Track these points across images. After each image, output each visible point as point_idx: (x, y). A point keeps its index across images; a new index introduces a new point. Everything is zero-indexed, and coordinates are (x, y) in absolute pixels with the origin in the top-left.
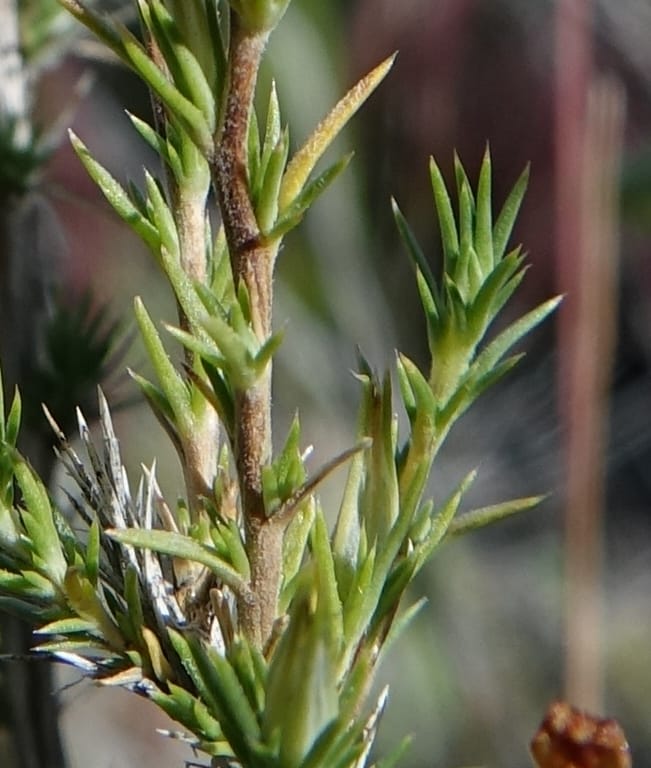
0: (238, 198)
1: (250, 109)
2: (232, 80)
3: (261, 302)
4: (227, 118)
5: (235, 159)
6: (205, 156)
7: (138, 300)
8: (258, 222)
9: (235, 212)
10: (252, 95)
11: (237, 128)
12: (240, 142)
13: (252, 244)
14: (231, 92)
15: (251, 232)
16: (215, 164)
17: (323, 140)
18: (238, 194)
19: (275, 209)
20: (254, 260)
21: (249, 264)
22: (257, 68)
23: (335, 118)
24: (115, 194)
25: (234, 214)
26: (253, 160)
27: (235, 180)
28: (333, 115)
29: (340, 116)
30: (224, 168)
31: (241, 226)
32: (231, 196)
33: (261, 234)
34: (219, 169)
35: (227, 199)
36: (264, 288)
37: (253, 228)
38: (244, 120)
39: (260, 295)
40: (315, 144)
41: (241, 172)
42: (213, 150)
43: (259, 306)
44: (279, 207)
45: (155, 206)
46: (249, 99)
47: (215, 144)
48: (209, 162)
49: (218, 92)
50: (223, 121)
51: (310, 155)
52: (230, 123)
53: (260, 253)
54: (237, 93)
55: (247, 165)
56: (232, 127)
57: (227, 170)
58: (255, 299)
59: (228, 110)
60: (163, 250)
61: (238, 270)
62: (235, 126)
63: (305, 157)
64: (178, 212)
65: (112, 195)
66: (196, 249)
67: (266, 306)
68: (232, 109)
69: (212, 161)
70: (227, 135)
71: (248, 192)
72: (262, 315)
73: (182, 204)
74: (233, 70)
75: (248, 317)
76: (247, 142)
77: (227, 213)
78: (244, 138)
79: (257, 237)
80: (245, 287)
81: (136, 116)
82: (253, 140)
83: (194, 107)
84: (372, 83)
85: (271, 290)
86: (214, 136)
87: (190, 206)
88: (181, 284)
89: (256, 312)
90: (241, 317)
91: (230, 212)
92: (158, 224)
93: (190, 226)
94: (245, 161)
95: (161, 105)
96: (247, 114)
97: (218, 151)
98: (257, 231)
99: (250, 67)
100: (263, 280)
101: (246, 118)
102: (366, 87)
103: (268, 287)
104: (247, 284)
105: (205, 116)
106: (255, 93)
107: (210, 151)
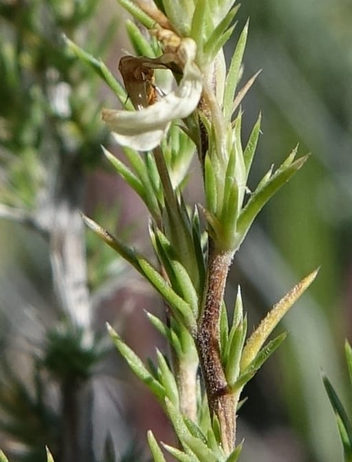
0: (213, 362)
1: (222, 303)
2: (209, 284)
3: (228, 430)
4: (206, 309)
5: (211, 336)
6: (192, 334)
7: (150, 433)
8: (226, 377)
9: (211, 370)
10: (223, 294)
11: (212, 316)
12: (214, 325)
13: (222, 392)
14: (208, 292)
15: (221, 384)
16: (198, 339)
17: (271, 324)
18: (213, 358)
19: (238, 369)
20: (223, 402)
21: (220, 404)
22: (226, 275)
23: (278, 309)
24: (136, 364)
25: (210, 372)
26: (223, 337)
27: (211, 350)
28: (277, 308)
29: (282, 308)
30: (203, 342)
31: (215, 380)
32: (208, 360)
33: (228, 385)
34: (201, 342)
35: (206, 362)
36: (230, 420)
37: (223, 382)
38: (217, 310)
39: (227, 425)
40: (265, 327)
41: (215, 344)
42: (197, 330)
43: (226, 433)
44: (241, 368)
45: (162, 372)
46: (220, 296)
47: (198, 326)
48: (194, 338)
49: (200, 292)
50: (203, 311)
51: (262, 334)
52: (207, 311)
53: (227, 397)
54: (212, 292)
55: (219, 340)
56: (209, 314)
57: (206, 343)
58: (224, 427)
59: (207, 303)
60: (166, 399)
61: (213, 408)
62: (211, 313)
63: (259, 335)
64: (178, 377)
65: (134, 365)
66: (190, 401)
67: (232, 433)
68: (209, 303)
69: (196, 338)
70: (206, 320)
71: (219, 357)
72: (228, 439)
73: (180, 372)
74: (210, 277)
75: (219, 439)
76: (220, 325)
77: (206, 371)
78: (217, 322)
79: (226, 387)
80: (217, 420)
81: (151, 313)
82: (224, 325)
83: (184, 302)
84: (303, 287)
85: (235, 422)
86: (197, 320)
87: (186, 372)
88: (178, 422)
89: (224, 436)
90: (214, 439)
91: (208, 371)
92: (164, 384)
93: (186, 386)
94: (218, 337)
95: (168, 307)
96: (219, 306)
97: (200, 331)
98: (226, 384)
99: (221, 275)
100: (229, 415)
101: (219, 309)
102: (300, 289)
103: (233, 420)
104: (218, 418)
105: (192, 308)
106: (225, 292)
107: (195, 331)
